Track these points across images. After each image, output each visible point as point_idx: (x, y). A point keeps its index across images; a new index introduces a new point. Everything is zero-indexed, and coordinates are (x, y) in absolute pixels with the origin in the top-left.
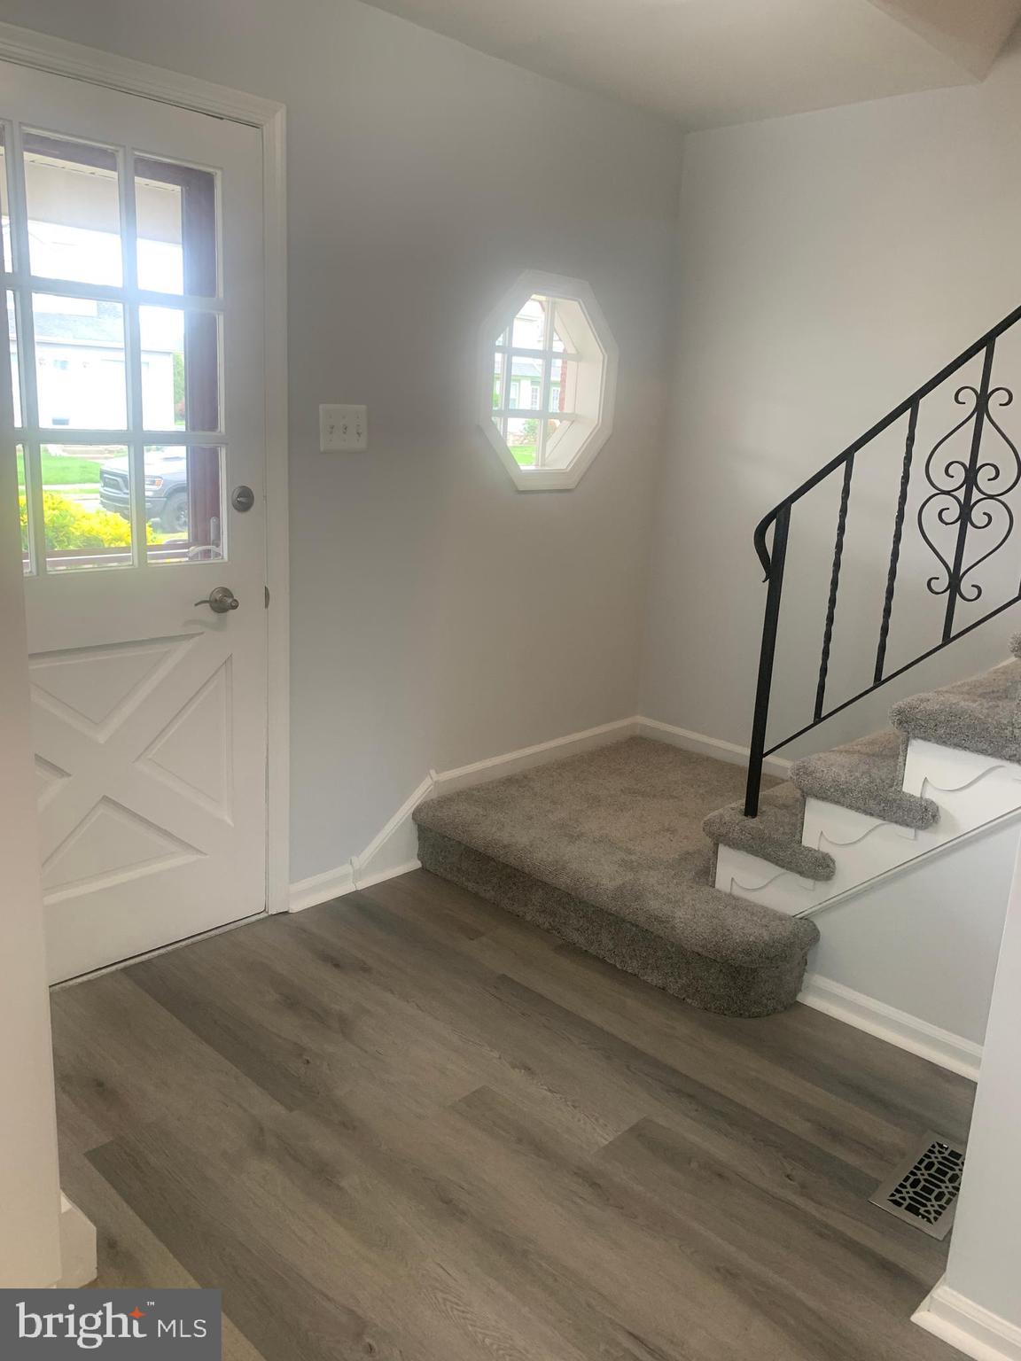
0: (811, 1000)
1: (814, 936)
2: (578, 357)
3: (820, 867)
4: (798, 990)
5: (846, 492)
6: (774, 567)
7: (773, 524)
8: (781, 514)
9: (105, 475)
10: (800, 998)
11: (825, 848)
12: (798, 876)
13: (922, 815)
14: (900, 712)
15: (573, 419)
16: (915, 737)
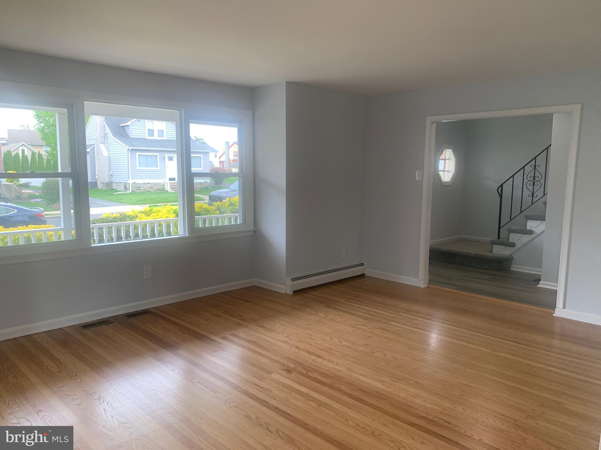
0: (512, 269)
1: (513, 258)
2: (449, 159)
3: (513, 245)
4: (510, 268)
5: (513, 182)
6: (501, 196)
7: (500, 187)
8: (502, 186)
9: (211, 197)
10: (510, 269)
11: (514, 241)
12: (509, 247)
13: (531, 232)
14: (525, 216)
15: (448, 171)
16: (528, 220)
